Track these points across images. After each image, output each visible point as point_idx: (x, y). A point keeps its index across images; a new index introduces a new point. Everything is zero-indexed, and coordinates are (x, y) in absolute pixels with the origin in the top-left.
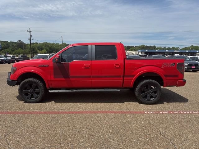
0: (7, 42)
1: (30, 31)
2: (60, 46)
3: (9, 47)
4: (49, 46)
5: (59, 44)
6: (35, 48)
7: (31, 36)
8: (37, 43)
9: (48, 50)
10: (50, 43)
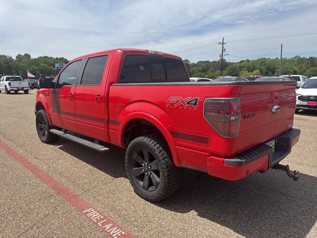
0: (209, 61)
1: (223, 43)
2: (287, 63)
3: (208, 69)
4: (266, 64)
5: (286, 58)
6: (235, 69)
7: (223, 50)
8: (248, 61)
9: (264, 70)
10: (270, 59)
